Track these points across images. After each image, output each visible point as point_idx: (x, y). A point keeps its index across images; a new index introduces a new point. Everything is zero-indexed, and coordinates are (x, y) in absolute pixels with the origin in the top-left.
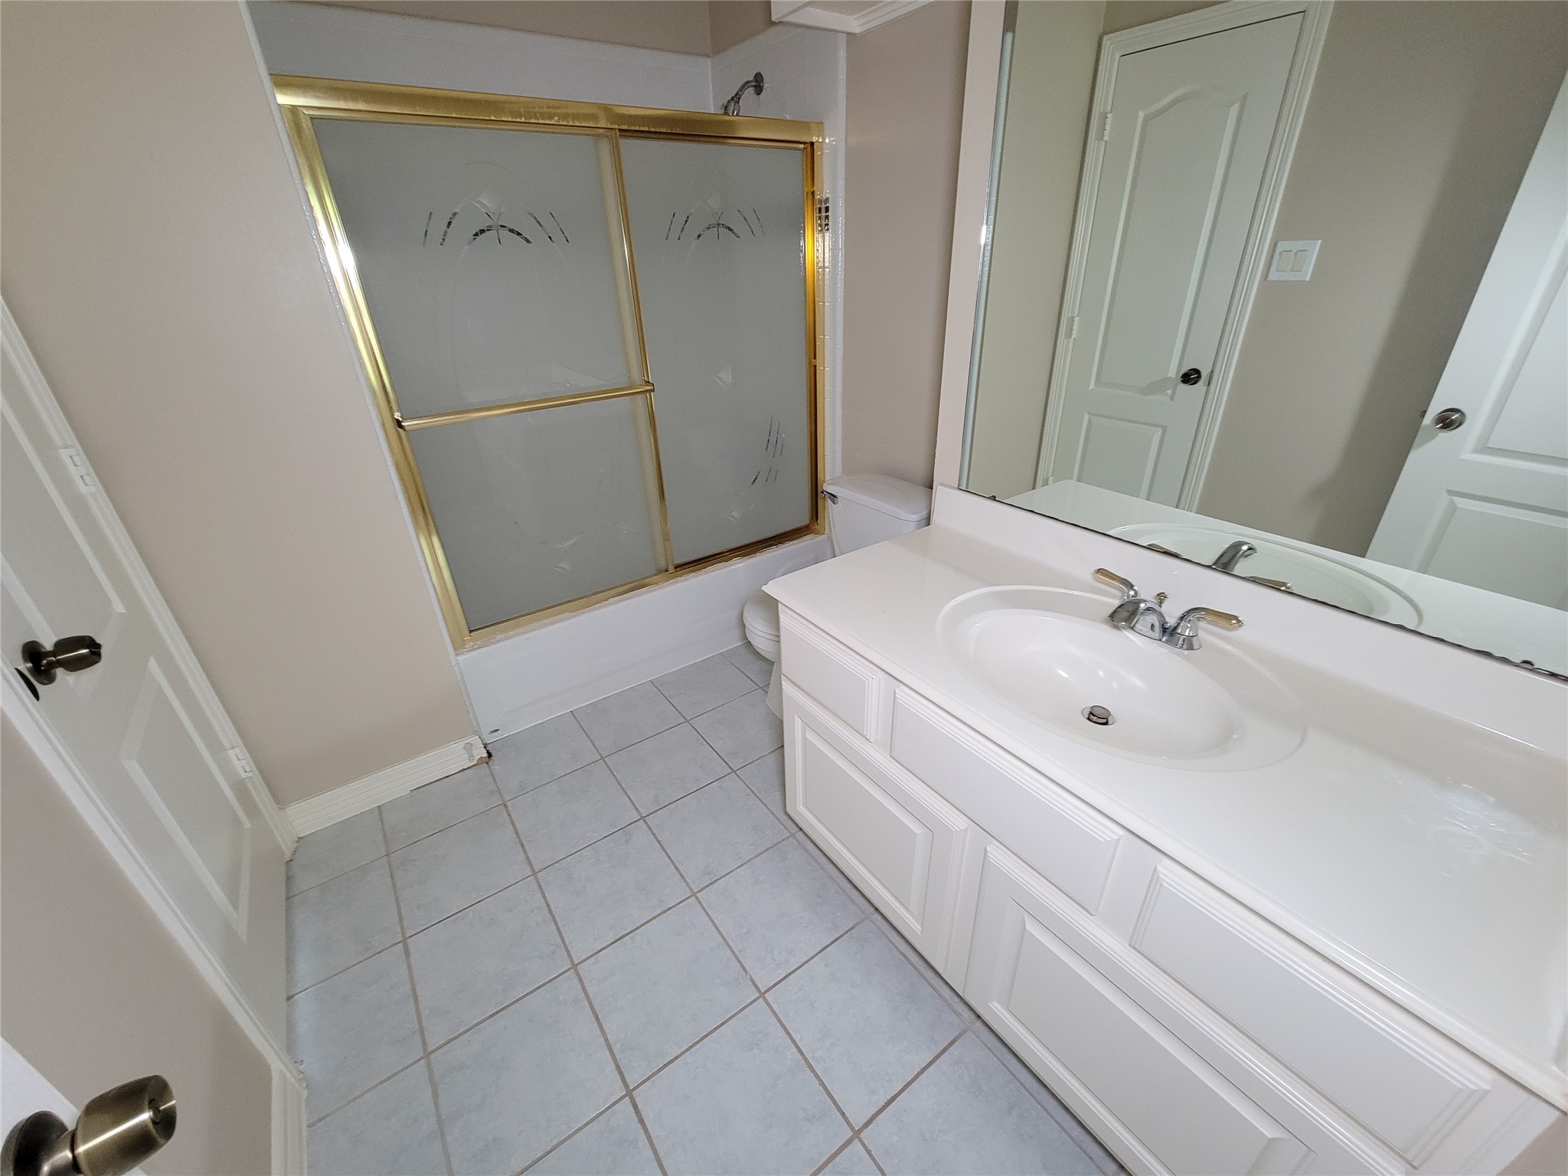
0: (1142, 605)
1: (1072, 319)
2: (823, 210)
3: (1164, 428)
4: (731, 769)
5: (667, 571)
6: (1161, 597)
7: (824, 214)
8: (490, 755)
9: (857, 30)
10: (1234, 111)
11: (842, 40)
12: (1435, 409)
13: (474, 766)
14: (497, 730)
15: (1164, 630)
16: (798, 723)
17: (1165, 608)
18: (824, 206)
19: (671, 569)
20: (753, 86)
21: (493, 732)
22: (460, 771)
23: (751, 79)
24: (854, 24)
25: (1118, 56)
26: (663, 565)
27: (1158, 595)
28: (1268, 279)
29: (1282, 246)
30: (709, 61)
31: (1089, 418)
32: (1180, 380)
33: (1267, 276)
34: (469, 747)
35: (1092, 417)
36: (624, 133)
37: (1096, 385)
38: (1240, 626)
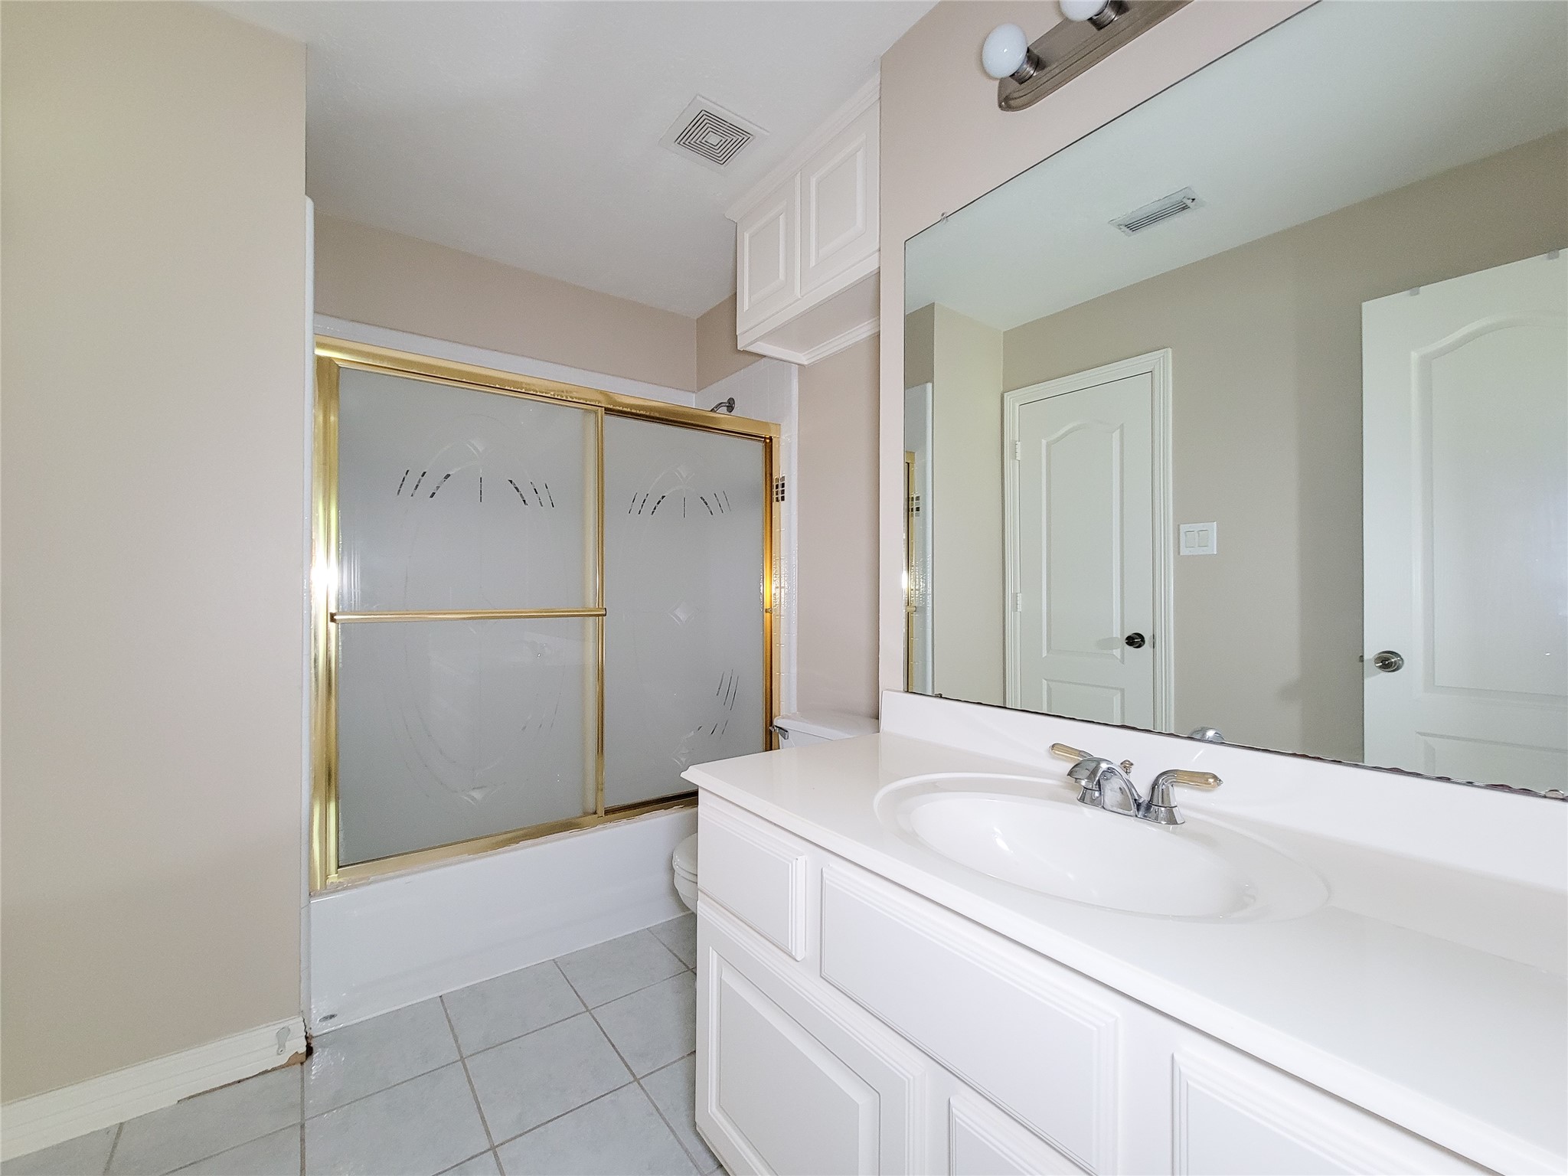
0: (1104, 766)
1: (1015, 596)
2: (780, 486)
3: (1122, 691)
4: (634, 1075)
5: (595, 813)
6: (1127, 766)
7: (780, 489)
8: (310, 1051)
9: (806, 363)
10: (1116, 435)
11: (795, 369)
12: (1371, 652)
13: (282, 1067)
14: (332, 1016)
15: (1139, 806)
16: (713, 957)
17: (1134, 777)
18: (780, 483)
19: (601, 812)
20: (727, 406)
21: (326, 1018)
22: (259, 1074)
23: (726, 401)
24: (804, 358)
25: (1017, 405)
26: (591, 807)
27: (1122, 764)
28: (1181, 554)
29: (1183, 528)
30: (694, 395)
31: (1048, 685)
32: (1124, 641)
33: (1179, 553)
34: (283, 1036)
35: (1050, 683)
36: (608, 411)
37: (1048, 652)
38: (1219, 785)
